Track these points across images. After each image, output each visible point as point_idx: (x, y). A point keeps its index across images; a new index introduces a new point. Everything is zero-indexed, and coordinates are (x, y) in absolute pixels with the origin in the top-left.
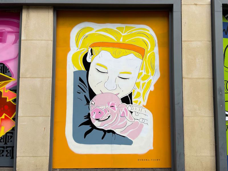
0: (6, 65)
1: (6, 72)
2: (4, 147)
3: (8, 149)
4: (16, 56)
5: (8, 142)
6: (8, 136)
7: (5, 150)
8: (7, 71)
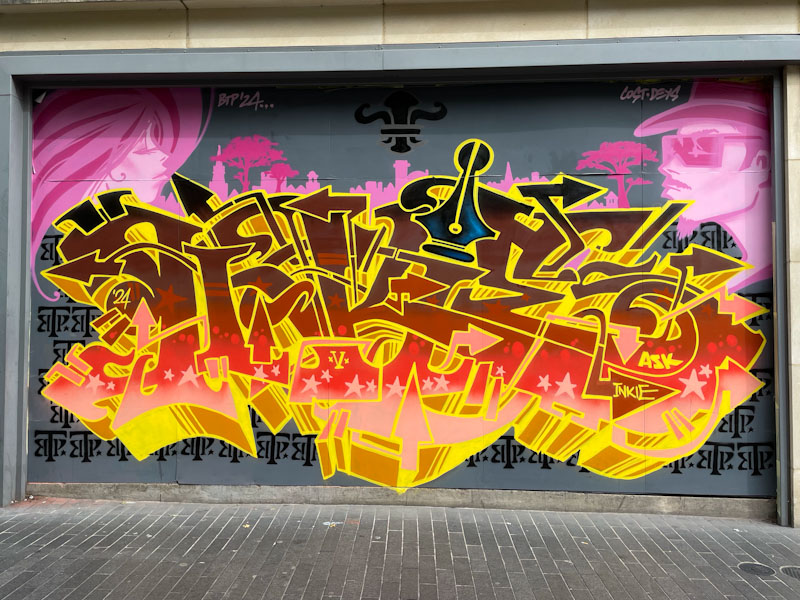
0: (723, 228)
1: (726, 247)
2: (731, 446)
3: (743, 449)
4: (750, 202)
5: (743, 431)
6: (743, 416)
7: (736, 452)
8: (729, 244)
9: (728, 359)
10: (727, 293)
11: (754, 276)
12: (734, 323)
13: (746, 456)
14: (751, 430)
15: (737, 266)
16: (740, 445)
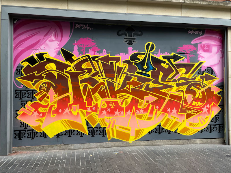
0: (212, 69)
1: (213, 74)
2: (214, 125)
4: (218, 62)
5: (217, 121)
6: (217, 117)
7: (215, 127)
8: (213, 73)
9: (213, 103)
10: (213, 86)
11: (219, 81)
12: (215, 93)
13: (217, 128)
14: (218, 121)
15: (215, 78)
16: (216, 125)
